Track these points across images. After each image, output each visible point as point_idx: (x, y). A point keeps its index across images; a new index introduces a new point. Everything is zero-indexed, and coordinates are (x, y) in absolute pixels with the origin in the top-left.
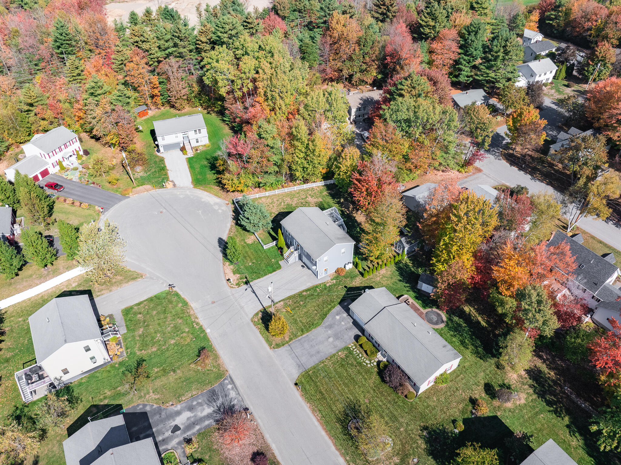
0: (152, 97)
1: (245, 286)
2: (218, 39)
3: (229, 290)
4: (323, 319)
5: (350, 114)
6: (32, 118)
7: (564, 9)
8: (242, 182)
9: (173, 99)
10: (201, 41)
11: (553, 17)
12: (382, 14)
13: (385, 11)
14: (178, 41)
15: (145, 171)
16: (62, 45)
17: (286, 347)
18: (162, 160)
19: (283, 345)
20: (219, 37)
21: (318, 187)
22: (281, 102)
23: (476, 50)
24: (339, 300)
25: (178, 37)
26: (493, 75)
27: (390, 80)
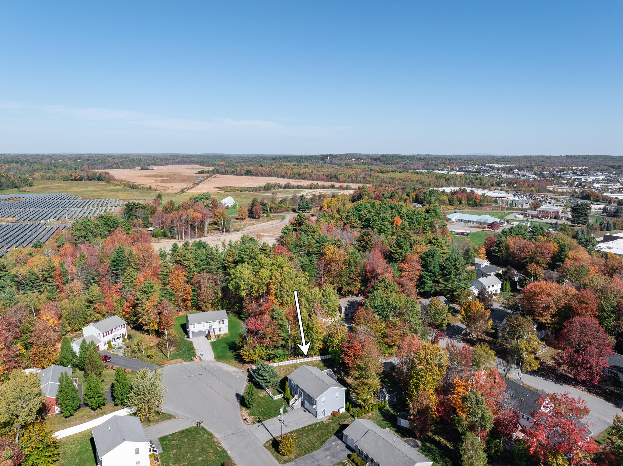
0: (184, 301)
1: (258, 424)
2: (241, 259)
3: (245, 426)
4: (322, 444)
5: (340, 311)
6: (91, 311)
7: (504, 245)
8: (257, 352)
9: (201, 303)
10: (228, 261)
11: (497, 250)
12: (363, 247)
13: (365, 245)
14: (209, 260)
15: (177, 351)
16: (118, 264)
17: (292, 462)
18: (191, 343)
19: (290, 461)
20: (242, 258)
21: (316, 361)
22: (288, 298)
23: (434, 268)
24: (335, 432)
25: (211, 258)
26: (450, 285)
27: (369, 284)
